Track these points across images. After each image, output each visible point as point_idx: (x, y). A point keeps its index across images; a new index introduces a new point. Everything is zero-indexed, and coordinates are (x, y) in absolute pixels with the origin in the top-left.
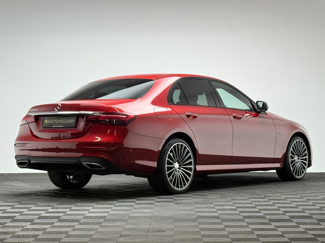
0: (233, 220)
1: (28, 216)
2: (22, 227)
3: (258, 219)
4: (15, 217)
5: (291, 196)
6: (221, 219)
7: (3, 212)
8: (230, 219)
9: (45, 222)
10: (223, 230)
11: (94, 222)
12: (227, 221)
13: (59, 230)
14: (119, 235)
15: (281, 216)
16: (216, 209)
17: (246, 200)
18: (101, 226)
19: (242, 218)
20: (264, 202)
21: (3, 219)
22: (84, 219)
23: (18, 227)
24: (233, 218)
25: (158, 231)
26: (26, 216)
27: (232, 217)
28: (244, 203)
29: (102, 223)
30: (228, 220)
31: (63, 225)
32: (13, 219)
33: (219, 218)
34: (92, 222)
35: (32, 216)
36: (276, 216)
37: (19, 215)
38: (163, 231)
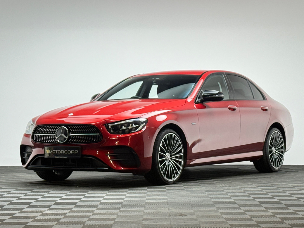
0: (250, 205)
1: (44, 202)
2: (41, 212)
3: (275, 204)
4: (31, 203)
5: (298, 185)
6: (238, 205)
7: (17, 198)
8: (247, 204)
9: (62, 207)
10: (244, 214)
11: (112, 207)
12: (244, 206)
13: (79, 215)
14: (142, 219)
15: (296, 201)
16: (229, 195)
17: (255, 188)
18: (120, 211)
19: (258, 203)
20: (274, 189)
21: (19, 205)
22: (101, 205)
23: (37, 212)
24: (250, 204)
25: (180, 215)
26: (42, 202)
27: (248, 203)
28: (254, 191)
29: (120, 208)
30: (246, 205)
31: (81, 210)
32: (30, 205)
33: (236, 204)
34: (110, 207)
35: (48, 202)
36: (291, 202)
37: (35, 202)
38: (185, 215)
